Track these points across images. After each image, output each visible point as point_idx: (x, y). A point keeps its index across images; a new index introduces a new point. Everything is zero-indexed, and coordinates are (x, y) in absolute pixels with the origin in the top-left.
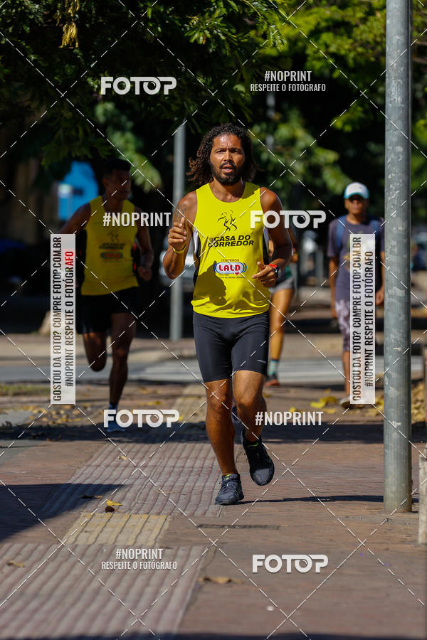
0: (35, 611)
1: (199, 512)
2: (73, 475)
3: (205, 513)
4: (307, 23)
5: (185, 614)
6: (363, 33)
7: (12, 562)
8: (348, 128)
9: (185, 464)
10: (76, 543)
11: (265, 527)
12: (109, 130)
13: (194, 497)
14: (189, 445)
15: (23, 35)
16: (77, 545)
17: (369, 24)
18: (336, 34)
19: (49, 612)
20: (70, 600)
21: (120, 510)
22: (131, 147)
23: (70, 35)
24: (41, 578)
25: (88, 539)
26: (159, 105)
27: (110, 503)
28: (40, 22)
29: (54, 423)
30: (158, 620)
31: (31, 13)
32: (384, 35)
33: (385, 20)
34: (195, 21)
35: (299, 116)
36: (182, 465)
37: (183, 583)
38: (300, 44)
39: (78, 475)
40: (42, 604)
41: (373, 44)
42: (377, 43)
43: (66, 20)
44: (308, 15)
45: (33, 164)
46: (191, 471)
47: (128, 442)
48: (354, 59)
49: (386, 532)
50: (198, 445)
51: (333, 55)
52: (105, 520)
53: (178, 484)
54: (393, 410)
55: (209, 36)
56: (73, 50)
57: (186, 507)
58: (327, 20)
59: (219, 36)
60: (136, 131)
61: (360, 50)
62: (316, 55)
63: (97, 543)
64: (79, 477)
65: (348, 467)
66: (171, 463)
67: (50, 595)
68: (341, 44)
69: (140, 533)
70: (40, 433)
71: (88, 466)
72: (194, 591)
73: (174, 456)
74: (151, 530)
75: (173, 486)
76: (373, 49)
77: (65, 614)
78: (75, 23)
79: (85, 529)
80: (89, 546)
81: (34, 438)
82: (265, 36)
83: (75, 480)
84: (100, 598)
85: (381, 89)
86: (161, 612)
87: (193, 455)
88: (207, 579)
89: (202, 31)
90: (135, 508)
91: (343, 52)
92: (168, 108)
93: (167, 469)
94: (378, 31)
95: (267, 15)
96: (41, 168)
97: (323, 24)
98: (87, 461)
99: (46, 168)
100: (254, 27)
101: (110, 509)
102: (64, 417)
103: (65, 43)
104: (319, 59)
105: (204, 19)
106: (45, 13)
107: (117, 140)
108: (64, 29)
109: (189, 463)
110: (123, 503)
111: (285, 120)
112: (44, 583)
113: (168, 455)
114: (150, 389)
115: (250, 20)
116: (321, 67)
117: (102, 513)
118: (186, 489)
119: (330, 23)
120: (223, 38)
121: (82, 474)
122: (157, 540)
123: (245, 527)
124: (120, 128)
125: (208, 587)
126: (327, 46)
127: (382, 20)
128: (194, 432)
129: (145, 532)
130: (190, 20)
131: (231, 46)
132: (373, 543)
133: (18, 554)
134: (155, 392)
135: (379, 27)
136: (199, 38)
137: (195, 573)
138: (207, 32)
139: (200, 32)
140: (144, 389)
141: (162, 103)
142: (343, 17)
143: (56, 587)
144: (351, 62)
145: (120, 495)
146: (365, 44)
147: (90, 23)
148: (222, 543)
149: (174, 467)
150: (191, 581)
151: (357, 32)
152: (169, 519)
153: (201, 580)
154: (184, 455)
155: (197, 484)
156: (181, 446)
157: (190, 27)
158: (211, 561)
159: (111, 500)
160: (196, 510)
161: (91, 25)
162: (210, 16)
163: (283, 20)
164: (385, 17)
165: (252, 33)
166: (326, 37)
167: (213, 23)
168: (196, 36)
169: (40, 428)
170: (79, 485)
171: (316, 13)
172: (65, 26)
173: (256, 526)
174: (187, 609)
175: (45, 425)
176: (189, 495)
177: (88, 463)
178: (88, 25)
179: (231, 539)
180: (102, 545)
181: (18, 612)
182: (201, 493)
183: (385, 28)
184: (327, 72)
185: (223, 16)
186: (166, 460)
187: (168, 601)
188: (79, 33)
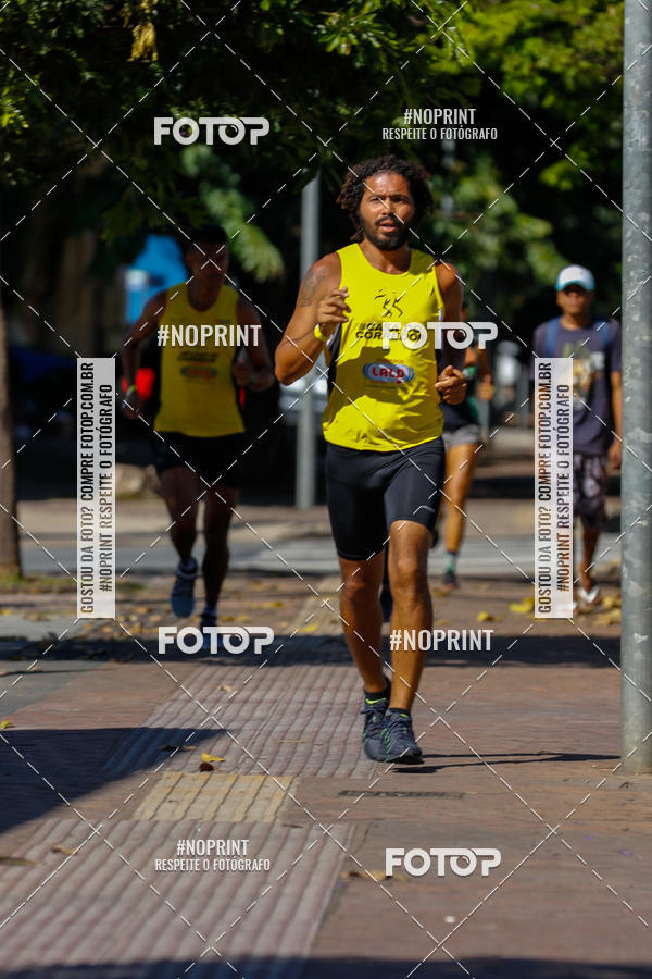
0: (95, 922)
1: (341, 772)
2: (150, 715)
3: (350, 775)
4: (503, 23)
5: (321, 927)
6: (589, 39)
7: (59, 847)
8: (566, 185)
9: (320, 697)
10: (156, 818)
11: (442, 795)
12: (204, 186)
13: (334, 750)
14: (326, 670)
15: (73, 42)
16: (156, 823)
17: (597, 24)
18: (548, 40)
19: (116, 924)
20: (146, 905)
21: (222, 769)
22: (238, 212)
23: (145, 42)
24: (103, 872)
25: (173, 812)
26: (279, 148)
27: (206, 758)
28: (99, 22)
29: (121, 635)
30: (280, 937)
31: (85, 8)
32: (620, 42)
33: (623, 18)
34: (334, 18)
35: (493, 165)
36: (316, 699)
37: (317, 880)
38: (493, 55)
39: (158, 715)
40: (105, 911)
41: (603, 56)
42: (610, 55)
43: (139, 18)
44: (505, 11)
45: (88, 239)
46: (330, 709)
47: (234, 664)
48: (575, 79)
49: (624, 804)
50: (340, 670)
51: (544, 73)
52: (200, 782)
53: (310, 729)
54: (634, 616)
55: (355, 42)
56: (150, 64)
57: (322, 764)
58: (534, 19)
59: (370, 43)
60: (245, 189)
61: (584, 64)
62: (519, 73)
63: (186, 819)
64: (159, 718)
65: (566, 703)
66: (299, 696)
67: (117, 898)
68: (555, 56)
69: (252, 804)
70: (100, 650)
71: (174, 700)
72: (334, 892)
73: (304, 685)
74: (269, 799)
75: (302, 732)
76: (604, 63)
77: (140, 926)
78: (153, 23)
79: (170, 798)
80: (176, 823)
81: (91, 658)
82: (440, 43)
83: (153, 723)
84: (192, 903)
85: (615, 125)
86: (285, 924)
87: (332, 684)
88: (354, 875)
89: (344, 34)
90: (244, 765)
91: (558, 68)
92: (293, 152)
93: (292, 707)
94: (612, 36)
95: (443, 10)
96: (101, 245)
97: (529, 25)
98: (171, 693)
99: (109, 244)
100: (424, 30)
101: (206, 768)
102: (137, 625)
103: (136, 54)
104: (522, 78)
105: (348, 17)
106: (107, 7)
107: (217, 202)
108: (135, 32)
109: (326, 697)
110: (225, 758)
111: (470, 172)
112: (107, 881)
113: (293, 685)
114: (266, 584)
115: (418, 18)
116: (526, 91)
117: (194, 772)
118: (321, 736)
119: (539, 24)
120: (377, 45)
121: (164, 713)
122: (279, 814)
123: (411, 794)
124: (220, 184)
125: (355, 887)
126: (534, 59)
127: (618, 20)
128: (333, 648)
129: (260, 802)
130: (326, 17)
131: (390, 58)
132: (606, 820)
133: (68, 835)
134: (274, 588)
135: (613, 29)
136: (339, 46)
137: (336, 866)
138: (352, 36)
139: (343, 36)
140: (257, 582)
141: (284, 146)
142: (558, 14)
143: (126, 886)
144: (570, 83)
145: (220, 745)
146: (591, 56)
147: (174, 22)
148: (378, 819)
149: (303, 702)
150: (330, 877)
151: (579, 37)
152: (296, 783)
153: (345, 875)
154: (319, 683)
155: (339, 729)
156: (313, 670)
157: (327, 29)
158: (361, 846)
159: (209, 753)
160: (337, 769)
161: (176, 26)
162: (357, 12)
163: (467, 18)
164: (622, 15)
165: (420, 38)
166: (533, 45)
167: (361, 22)
168: (336, 42)
169: (100, 643)
170: (160, 730)
171: (518, 8)
172: (138, 27)
173: (427, 794)
174: (325, 919)
175: (107, 638)
176: (326, 746)
177: (174, 696)
178: (171, 26)
179: (391, 812)
180: (195, 822)
181: (69, 923)
182: (345, 742)
183: (622, 31)
184: (533, 98)
185: (375, 12)
186: (291, 691)
187: (295, 908)
188: (158, 38)
